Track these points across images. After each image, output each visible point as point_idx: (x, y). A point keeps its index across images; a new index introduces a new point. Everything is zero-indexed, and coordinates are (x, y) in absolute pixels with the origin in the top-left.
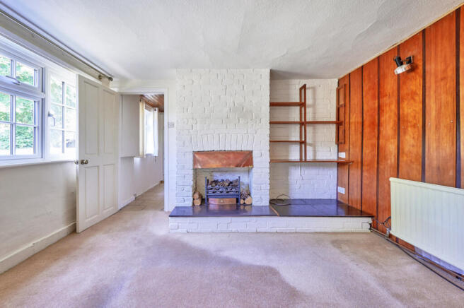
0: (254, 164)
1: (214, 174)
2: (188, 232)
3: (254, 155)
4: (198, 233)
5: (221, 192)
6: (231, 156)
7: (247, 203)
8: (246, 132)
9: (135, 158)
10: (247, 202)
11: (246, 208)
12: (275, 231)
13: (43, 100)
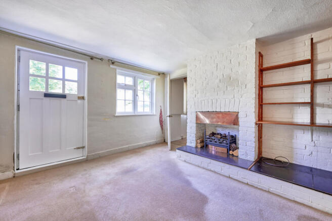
0: (240, 123)
1: (218, 129)
2: (185, 161)
3: (240, 115)
4: (190, 163)
5: (215, 142)
6: (220, 115)
7: (235, 155)
8: (233, 97)
9: (182, 116)
10: (235, 153)
11: (234, 158)
12: (246, 182)
13: (135, 90)
